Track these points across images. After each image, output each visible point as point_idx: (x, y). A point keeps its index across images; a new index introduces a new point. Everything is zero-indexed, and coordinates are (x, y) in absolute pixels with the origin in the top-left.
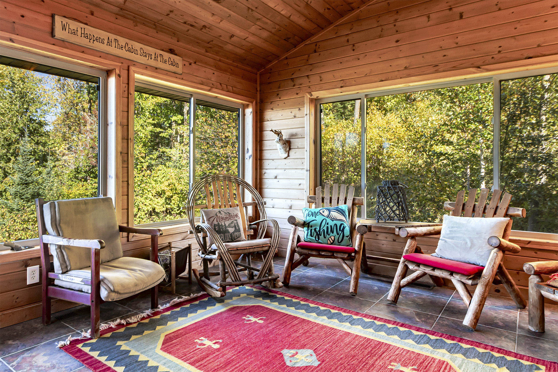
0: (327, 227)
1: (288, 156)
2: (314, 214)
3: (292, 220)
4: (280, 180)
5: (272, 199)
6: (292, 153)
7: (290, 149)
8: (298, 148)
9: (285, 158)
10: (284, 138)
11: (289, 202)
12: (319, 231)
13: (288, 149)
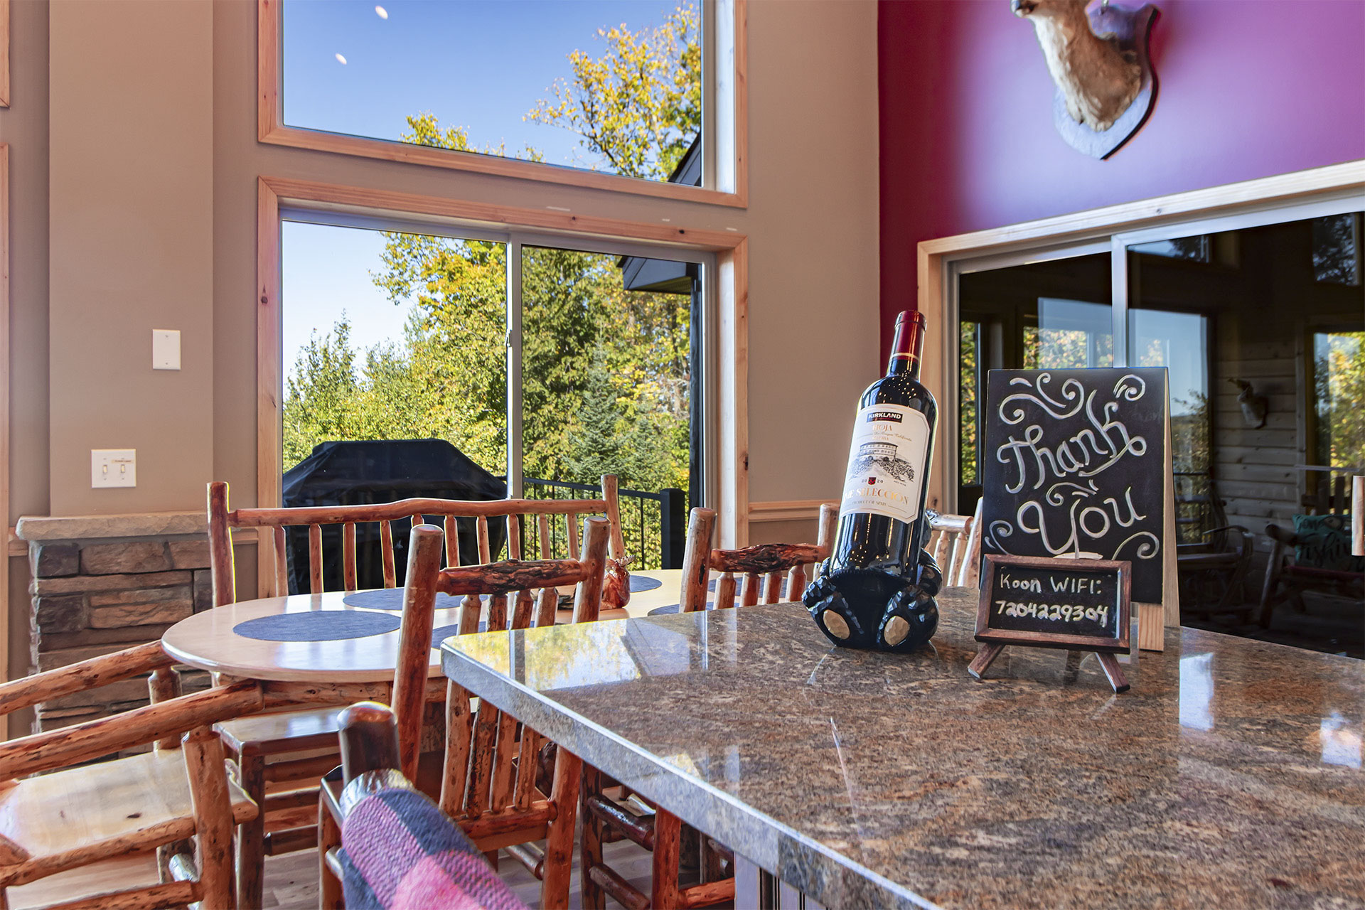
0: (1338, 546)
1: (1264, 424)
2: (1311, 524)
3: (1273, 531)
4: (1250, 467)
5: (1234, 498)
6: (1272, 421)
7: (1267, 413)
8: (1283, 411)
9: (1258, 428)
10: (1255, 391)
11: (1267, 505)
12: (1323, 550)
13: (1263, 413)
